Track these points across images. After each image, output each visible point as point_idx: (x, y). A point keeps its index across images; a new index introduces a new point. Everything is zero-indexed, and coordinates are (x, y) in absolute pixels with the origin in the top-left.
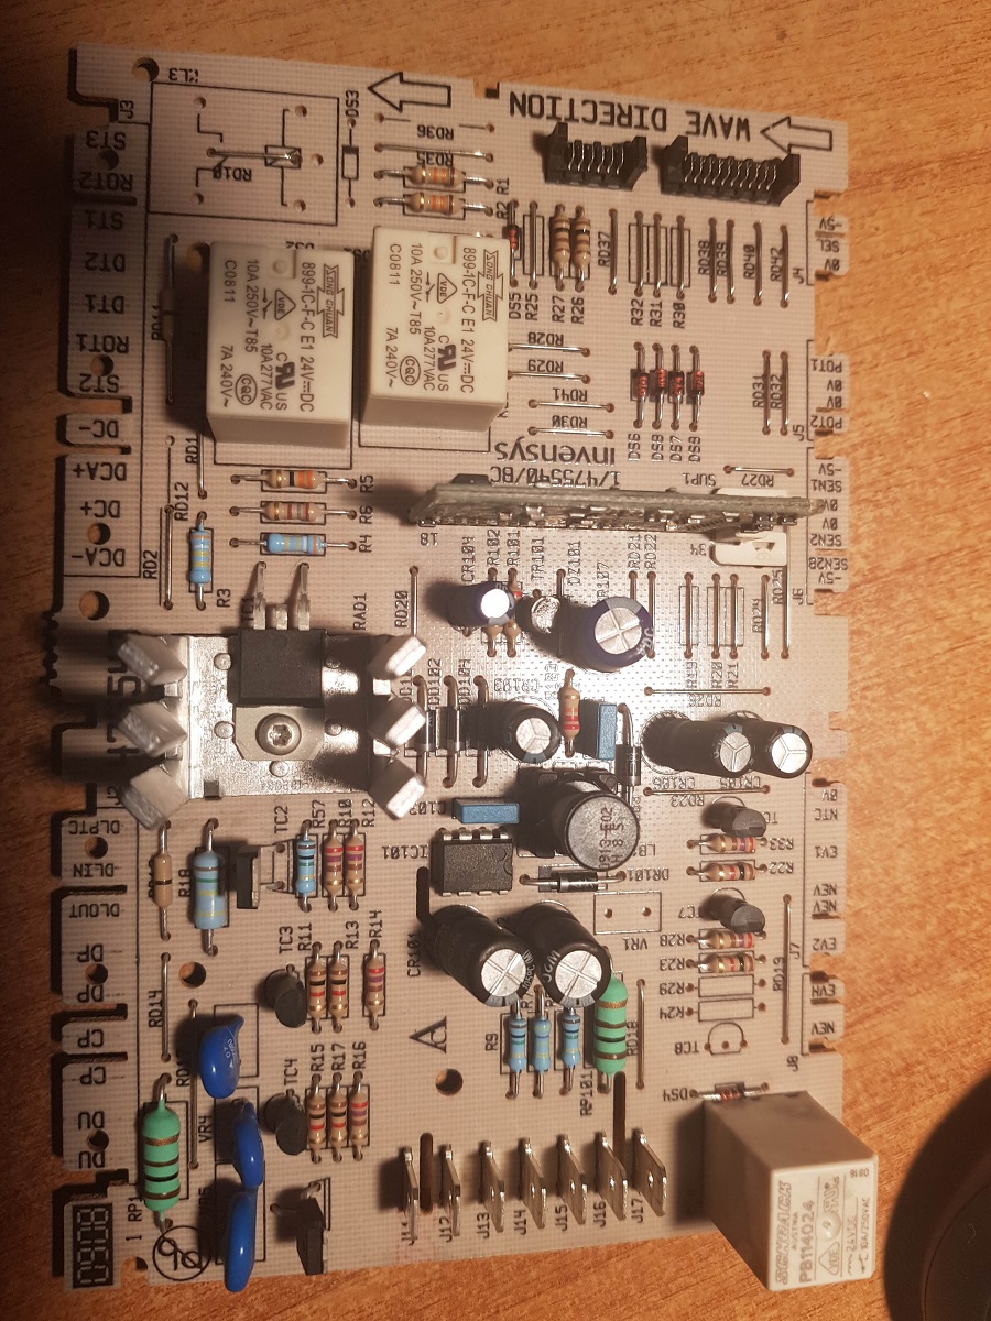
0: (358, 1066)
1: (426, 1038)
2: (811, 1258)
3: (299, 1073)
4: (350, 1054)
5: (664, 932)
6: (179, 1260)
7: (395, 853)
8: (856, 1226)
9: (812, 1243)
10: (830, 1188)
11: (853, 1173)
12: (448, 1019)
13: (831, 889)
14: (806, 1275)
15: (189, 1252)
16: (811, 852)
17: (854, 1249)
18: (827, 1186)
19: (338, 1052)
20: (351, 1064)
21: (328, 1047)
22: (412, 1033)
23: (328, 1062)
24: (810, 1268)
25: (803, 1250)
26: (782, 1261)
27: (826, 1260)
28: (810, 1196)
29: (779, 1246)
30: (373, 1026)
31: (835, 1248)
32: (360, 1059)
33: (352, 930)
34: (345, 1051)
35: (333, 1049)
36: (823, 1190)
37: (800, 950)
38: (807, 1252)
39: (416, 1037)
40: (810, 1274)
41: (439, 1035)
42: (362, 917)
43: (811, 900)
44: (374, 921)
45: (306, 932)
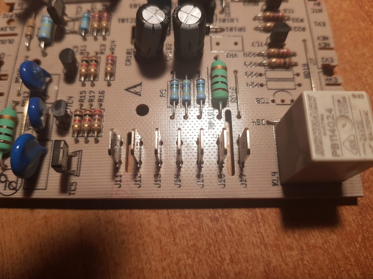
0: (100, 101)
1: (132, 90)
2: (338, 142)
3: (74, 103)
4: (97, 95)
5: (244, 52)
6: (7, 185)
7: (123, 21)
8: (363, 126)
9: (336, 133)
10: (341, 102)
11: (354, 96)
12: (143, 83)
13: (325, 38)
14: (336, 153)
15: (12, 182)
16: (313, 25)
17: (365, 139)
18: (339, 101)
19: (92, 94)
20: (97, 99)
21: (87, 92)
22: (126, 88)
23: (87, 98)
24: (338, 148)
25: (331, 137)
26: (318, 141)
27: (347, 144)
28: (330, 105)
29: (314, 133)
30: (109, 85)
31: (352, 138)
32: (102, 98)
33: (103, 48)
34: (95, 94)
35: (90, 93)
36: (336, 103)
37: (315, 62)
38: (334, 138)
39: (127, 90)
40: (339, 152)
41: (137, 89)
42: (108, 43)
43: (317, 43)
44: (113, 44)
45: (84, 48)
